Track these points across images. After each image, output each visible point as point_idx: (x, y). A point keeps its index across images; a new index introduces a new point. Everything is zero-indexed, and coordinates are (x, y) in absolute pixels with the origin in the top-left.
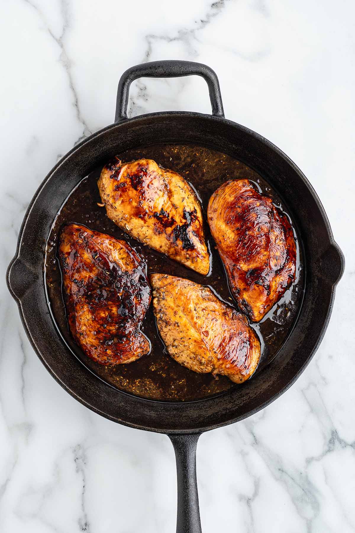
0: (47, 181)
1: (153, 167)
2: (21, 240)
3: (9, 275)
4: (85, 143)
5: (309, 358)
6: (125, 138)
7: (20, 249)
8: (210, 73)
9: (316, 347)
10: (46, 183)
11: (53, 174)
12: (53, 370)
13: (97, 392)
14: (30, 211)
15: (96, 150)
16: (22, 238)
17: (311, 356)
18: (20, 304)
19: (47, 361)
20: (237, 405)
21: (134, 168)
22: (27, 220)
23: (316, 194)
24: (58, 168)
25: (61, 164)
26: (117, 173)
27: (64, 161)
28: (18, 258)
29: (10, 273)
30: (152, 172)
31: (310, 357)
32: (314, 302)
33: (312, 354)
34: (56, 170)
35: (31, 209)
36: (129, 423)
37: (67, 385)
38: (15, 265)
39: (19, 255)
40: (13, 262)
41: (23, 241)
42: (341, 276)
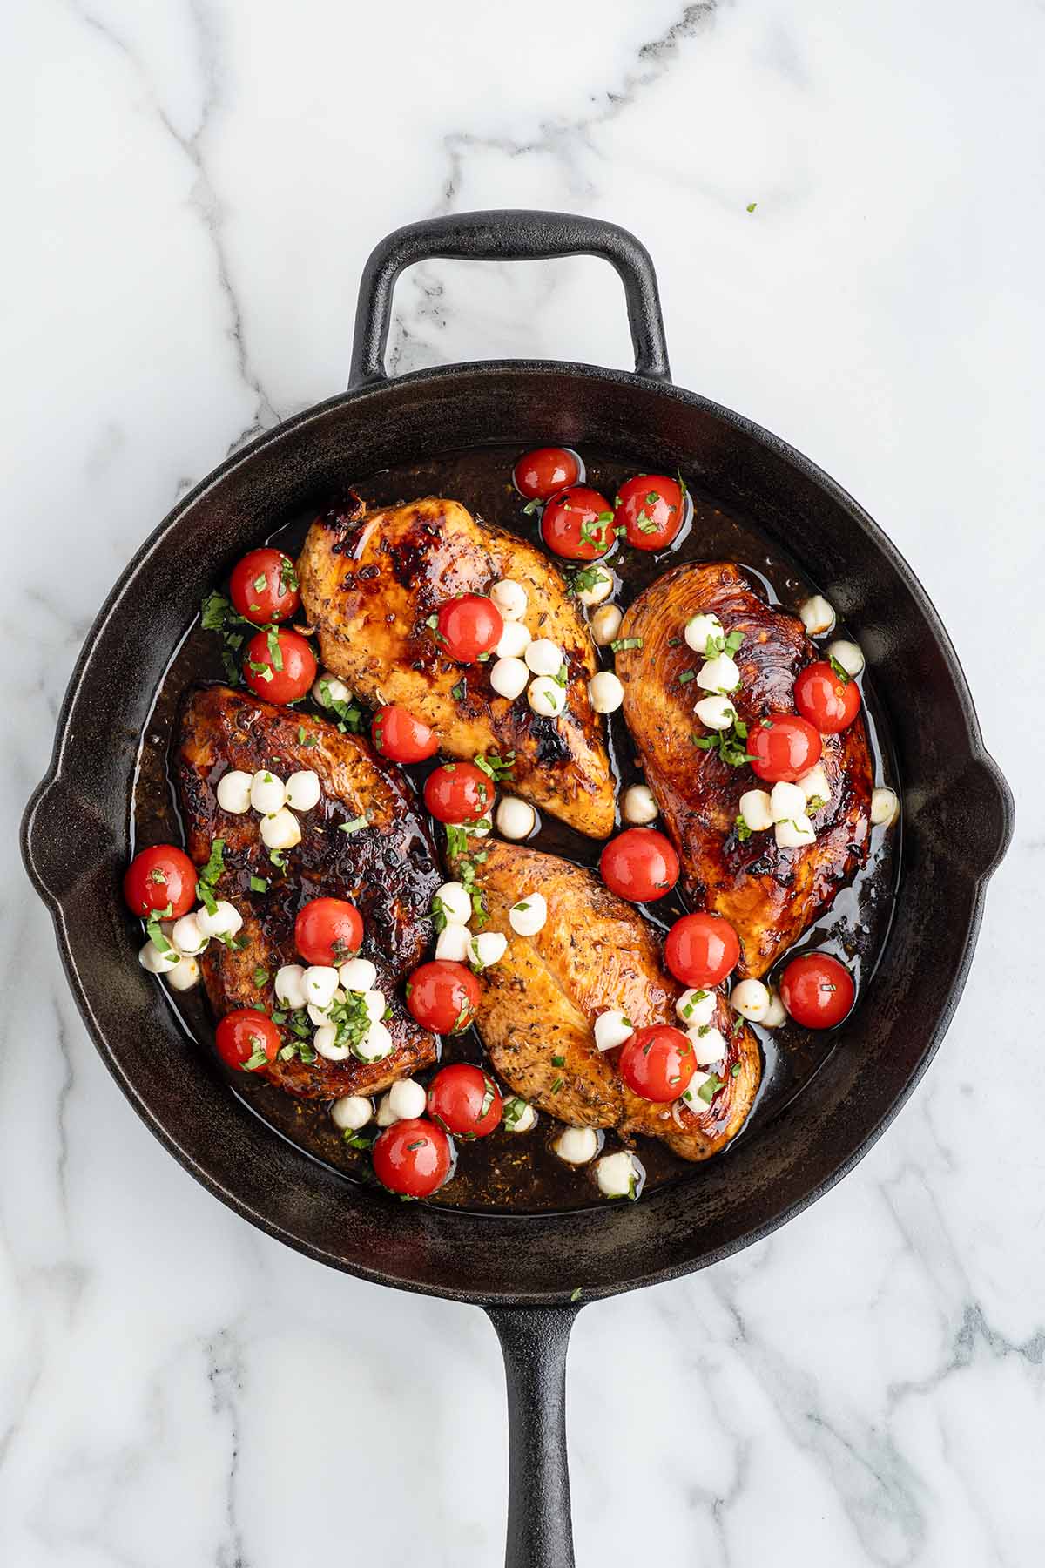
0: (148, 556)
1: (458, 521)
2: (67, 727)
3: (30, 828)
4: (261, 448)
5: (904, 1092)
6: (379, 436)
7: (62, 752)
8: (632, 249)
9: (924, 1059)
10: (143, 562)
11: (164, 535)
12: (153, 1109)
13: (280, 1177)
14: (96, 643)
15: (292, 468)
16: (68, 723)
17: (909, 1085)
18: (58, 913)
19: (133, 1083)
20: (688, 1224)
21: (403, 523)
22: (86, 668)
23: (933, 612)
24: (179, 518)
25: (189, 508)
26: (354, 537)
27: (199, 497)
28: (56, 779)
29: (31, 823)
30: (456, 537)
31: (906, 1090)
32: (922, 927)
33: (912, 1080)
34: (173, 525)
35: (99, 638)
36: (372, 1271)
37: (194, 1157)
38: (46, 801)
39: (59, 771)
40: (41, 791)
41: (72, 731)
42: (1002, 853)
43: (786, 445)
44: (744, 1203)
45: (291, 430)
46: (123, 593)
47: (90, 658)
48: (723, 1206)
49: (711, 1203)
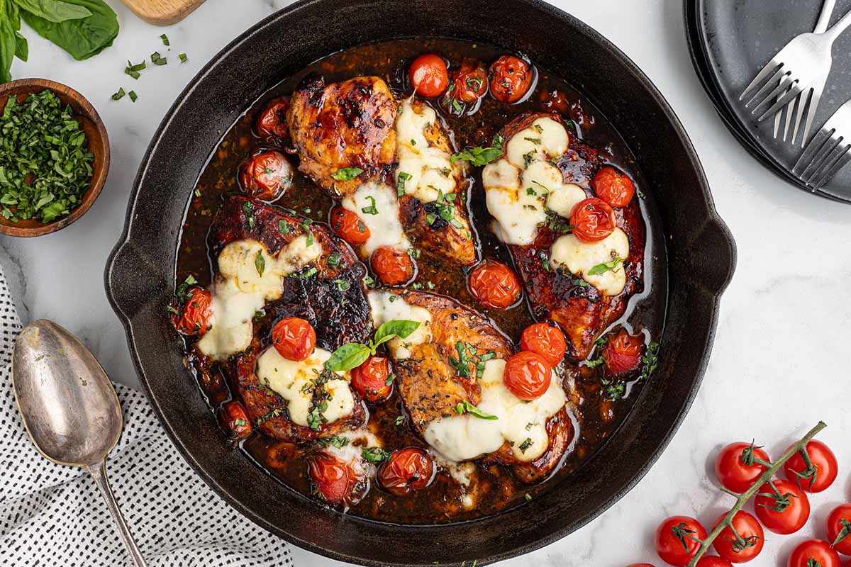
0: (184, 101)
1: (380, 87)
2: (134, 209)
3: (110, 272)
4: (254, 33)
5: (671, 432)
6: (330, 30)
7: (131, 225)
9: (684, 410)
10: (181, 104)
11: (194, 88)
12: (189, 450)
13: (273, 497)
14: (152, 156)
15: (275, 50)
16: (134, 206)
17: (674, 426)
18: (129, 326)
19: (177, 433)
20: (535, 523)
21: (347, 87)
22: (145, 171)
23: (681, 127)
24: (203, 77)
25: (209, 71)
26: (318, 95)
27: (216, 64)
28: (126, 241)
29: (111, 269)
30: (379, 95)
31: (672, 430)
32: (681, 332)
33: (676, 424)
34: (200, 82)
35: (153, 152)
36: (331, 551)
37: (216, 479)
38: (121, 256)
39: (129, 236)
40: (118, 249)
41: (137, 212)
42: (730, 279)
43: (585, 25)
44: (570, 508)
45: (274, 21)
46: (168, 124)
47: (148, 166)
48: (557, 511)
49: (549, 510)
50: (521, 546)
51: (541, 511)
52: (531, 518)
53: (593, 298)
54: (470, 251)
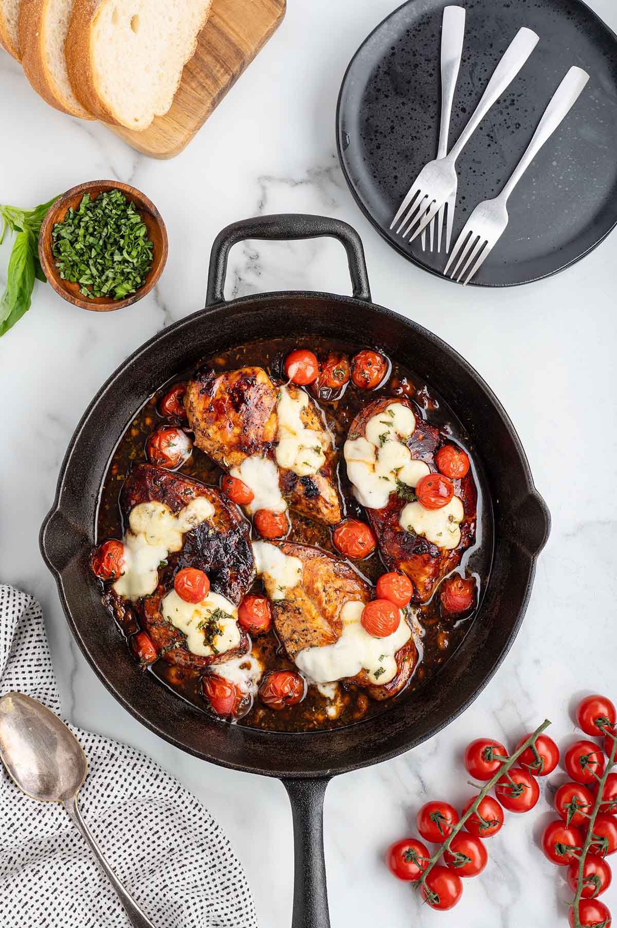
0: (103, 394)
1: (262, 377)
2: (63, 483)
3: (44, 535)
6: (222, 331)
7: (60, 496)
8: (350, 233)
9: (506, 649)
10: (101, 397)
11: (111, 383)
12: (109, 679)
14: (77, 439)
15: (177, 348)
16: (63, 481)
17: (498, 662)
18: (59, 579)
19: (99, 665)
20: (385, 735)
21: (235, 378)
24: (119, 375)
25: (124, 369)
26: (210, 385)
27: (129, 364)
28: (57, 510)
29: (45, 531)
30: (261, 385)
31: (497, 664)
32: (504, 581)
33: (500, 659)
35: (78, 436)
36: (224, 761)
37: (130, 703)
38: (53, 521)
39: (59, 506)
40: (50, 516)
41: (65, 485)
42: (545, 542)
43: (431, 333)
44: (414, 723)
45: (176, 329)
46: (91, 413)
47: (74, 447)
48: (403, 726)
49: (397, 724)
50: (375, 757)
51: (389, 724)
52: (382, 731)
53: (434, 554)
54: (337, 513)
